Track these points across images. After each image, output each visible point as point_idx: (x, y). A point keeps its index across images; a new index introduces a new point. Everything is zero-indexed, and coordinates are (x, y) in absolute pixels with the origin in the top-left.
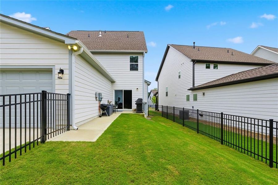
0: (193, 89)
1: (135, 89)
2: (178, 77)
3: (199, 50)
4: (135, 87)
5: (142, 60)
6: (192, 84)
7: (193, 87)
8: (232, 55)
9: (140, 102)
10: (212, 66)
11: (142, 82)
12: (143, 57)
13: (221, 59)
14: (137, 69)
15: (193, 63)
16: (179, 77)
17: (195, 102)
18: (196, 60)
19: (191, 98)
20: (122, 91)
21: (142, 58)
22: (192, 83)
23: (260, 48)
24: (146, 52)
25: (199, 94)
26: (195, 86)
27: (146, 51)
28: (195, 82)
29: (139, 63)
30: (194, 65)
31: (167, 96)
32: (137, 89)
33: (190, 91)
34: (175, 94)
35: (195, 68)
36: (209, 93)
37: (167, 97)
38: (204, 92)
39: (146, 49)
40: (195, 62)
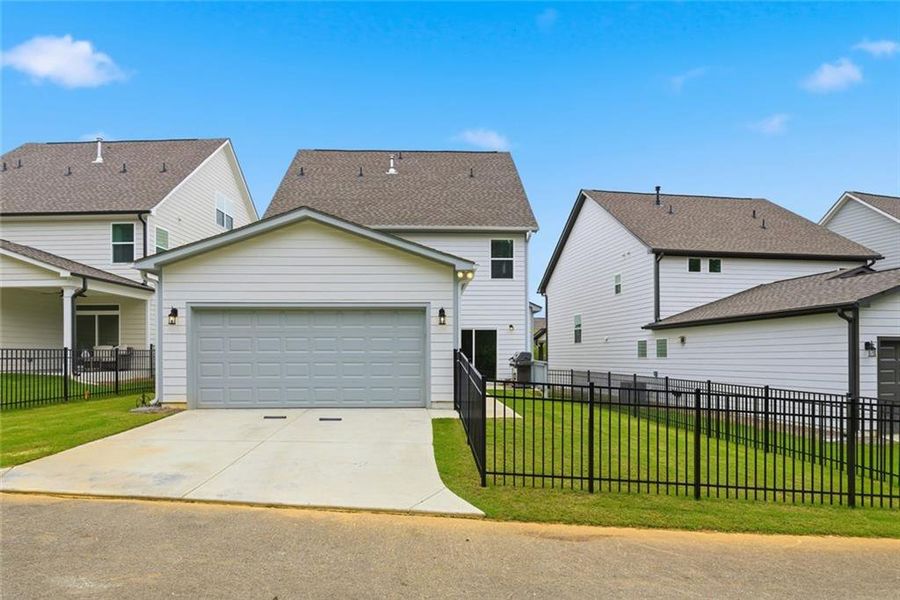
0: (656, 327)
1: (503, 327)
2: (614, 291)
3: (671, 213)
4: (506, 322)
5: (523, 249)
6: (653, 314)
7: (656, 321)
8: (764, 228)
9: (525, 362)
10: (705, 264)
11: (523, 308)
12: (527, 241)
13: (729, 246)
14: (509, 275)
15: (656, 258)
16: (618, 289)
17: (662, 360)
18: (662, 250)
19: (652, 349)
20: (471, 331)
21: (523, 244)
22: (653, 309)
23: (851, 199)
24: (535, 231)
25: (672, 339)
26: (661, 318)
27: (534, 229)
28: (661, 308)
29: (514, 259)
30: (657, 263)
31: (580, 341)
32: (511, 326)
33: (650, 332)
34: (606, 337)
35: (661, 270)
36: (697, 339)
37: (578, 345)
38: (682, 335)
39: (535, 224)
40: (660, 254)
